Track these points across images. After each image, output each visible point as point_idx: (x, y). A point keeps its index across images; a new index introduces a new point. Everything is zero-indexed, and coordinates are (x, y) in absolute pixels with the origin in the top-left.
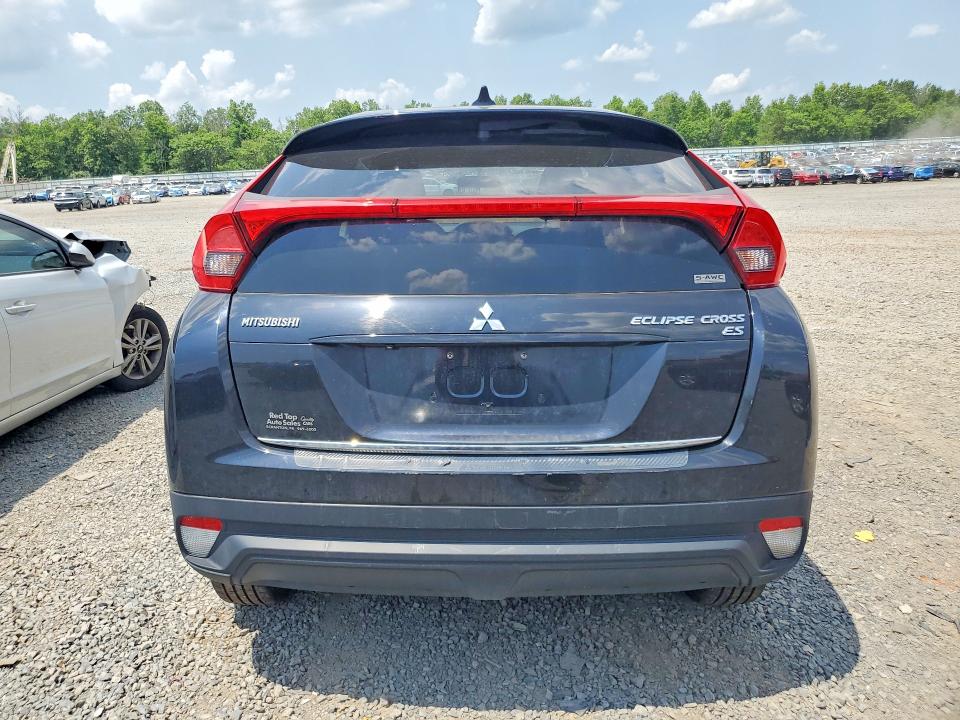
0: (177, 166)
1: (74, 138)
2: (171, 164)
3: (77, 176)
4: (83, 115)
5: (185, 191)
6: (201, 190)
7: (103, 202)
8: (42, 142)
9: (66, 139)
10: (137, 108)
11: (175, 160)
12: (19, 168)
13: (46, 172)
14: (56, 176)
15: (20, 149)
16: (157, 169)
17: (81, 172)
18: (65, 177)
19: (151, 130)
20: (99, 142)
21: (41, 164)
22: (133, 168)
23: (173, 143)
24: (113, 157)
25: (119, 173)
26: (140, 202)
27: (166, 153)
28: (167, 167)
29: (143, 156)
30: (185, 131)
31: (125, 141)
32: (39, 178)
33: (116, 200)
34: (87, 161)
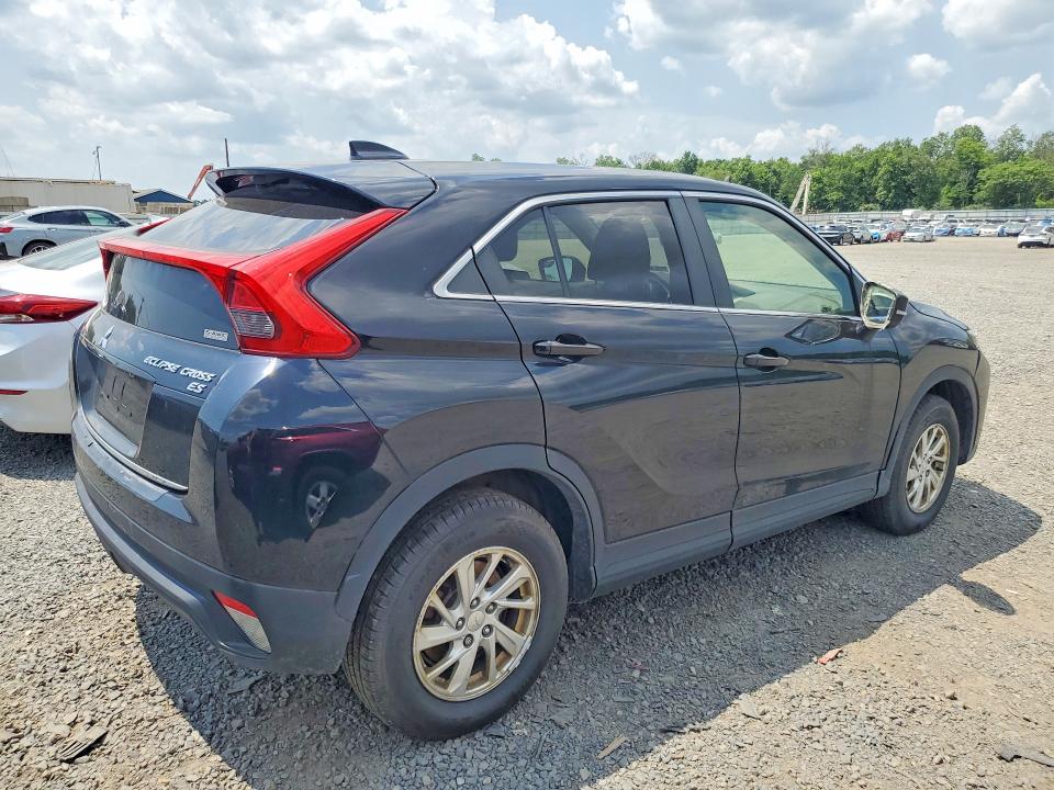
0: (983, 201)
1: (872, 168)
2: (975, 198)
3: (866, 209)
4: (889, 144)
5: (976, 230)
6: (998, 230)
7: (867, 238)
8: (839, 173)
9: (863, 171)
10: (951, 134)
11: (982, 194)
12: (811, 199)
13: (836, 203)
14: (844, 209)
15: (817, 180)
16: (957, 203)
17: (871, 205)
18: (854, 209)
19: (962, 160)
20: (897, 173)
21: (834, 196)
22: (930, 202)
23: (982, 175)
24: (908, 190)
25: (912, 207)
26: (912, 240)
27: (971, 185)
28: (971, 201)
29: (944, 190)
30: (1005, 159)
31: (925, 172)
32: (829, 210)
33: (884, 236)
34: (881, 193)
